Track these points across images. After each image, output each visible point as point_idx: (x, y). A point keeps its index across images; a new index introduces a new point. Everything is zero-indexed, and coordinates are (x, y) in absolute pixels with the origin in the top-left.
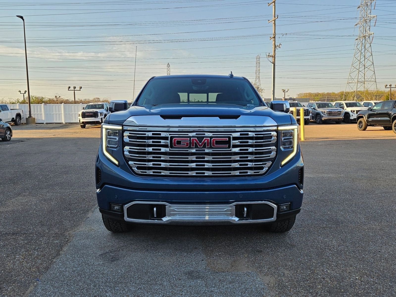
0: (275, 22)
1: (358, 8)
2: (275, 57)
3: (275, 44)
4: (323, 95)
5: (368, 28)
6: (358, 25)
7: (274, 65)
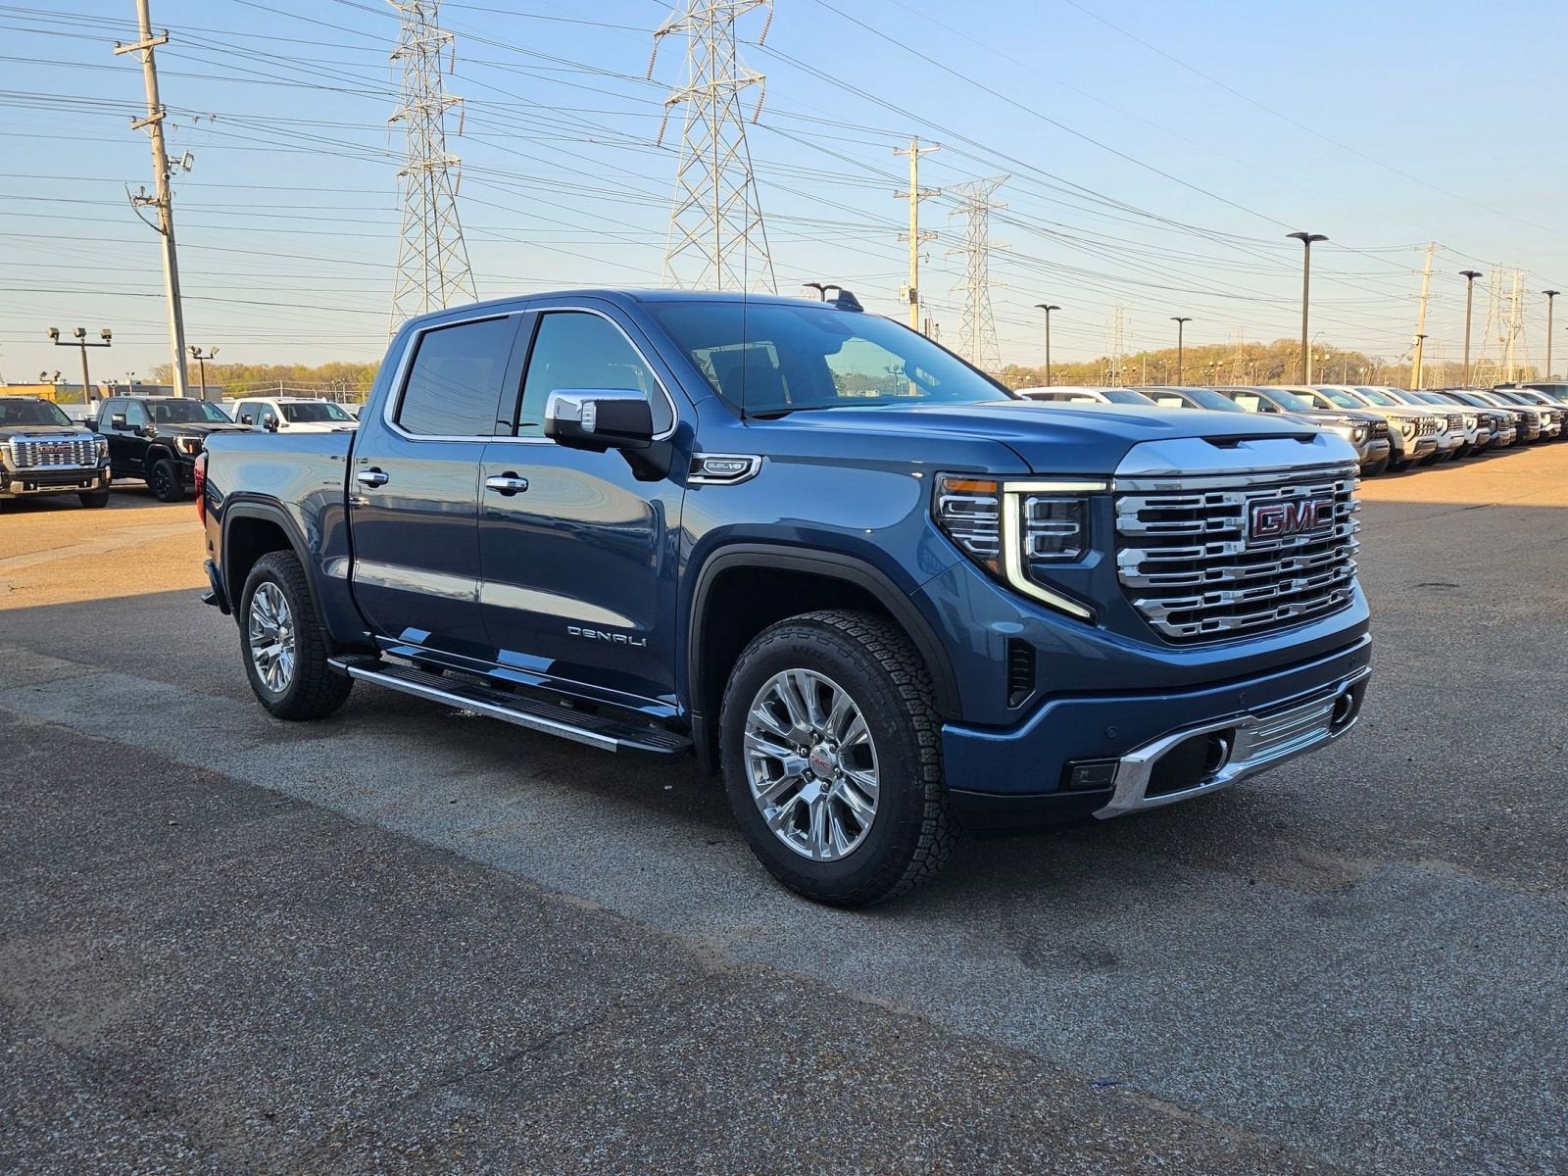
0: (151, 55)
1: (394, 57)
2: (168, 206)
3: (162, 150)
4: (262, 373)
5: (436, 139)
6: (400, 123)
7: (171, 242)
